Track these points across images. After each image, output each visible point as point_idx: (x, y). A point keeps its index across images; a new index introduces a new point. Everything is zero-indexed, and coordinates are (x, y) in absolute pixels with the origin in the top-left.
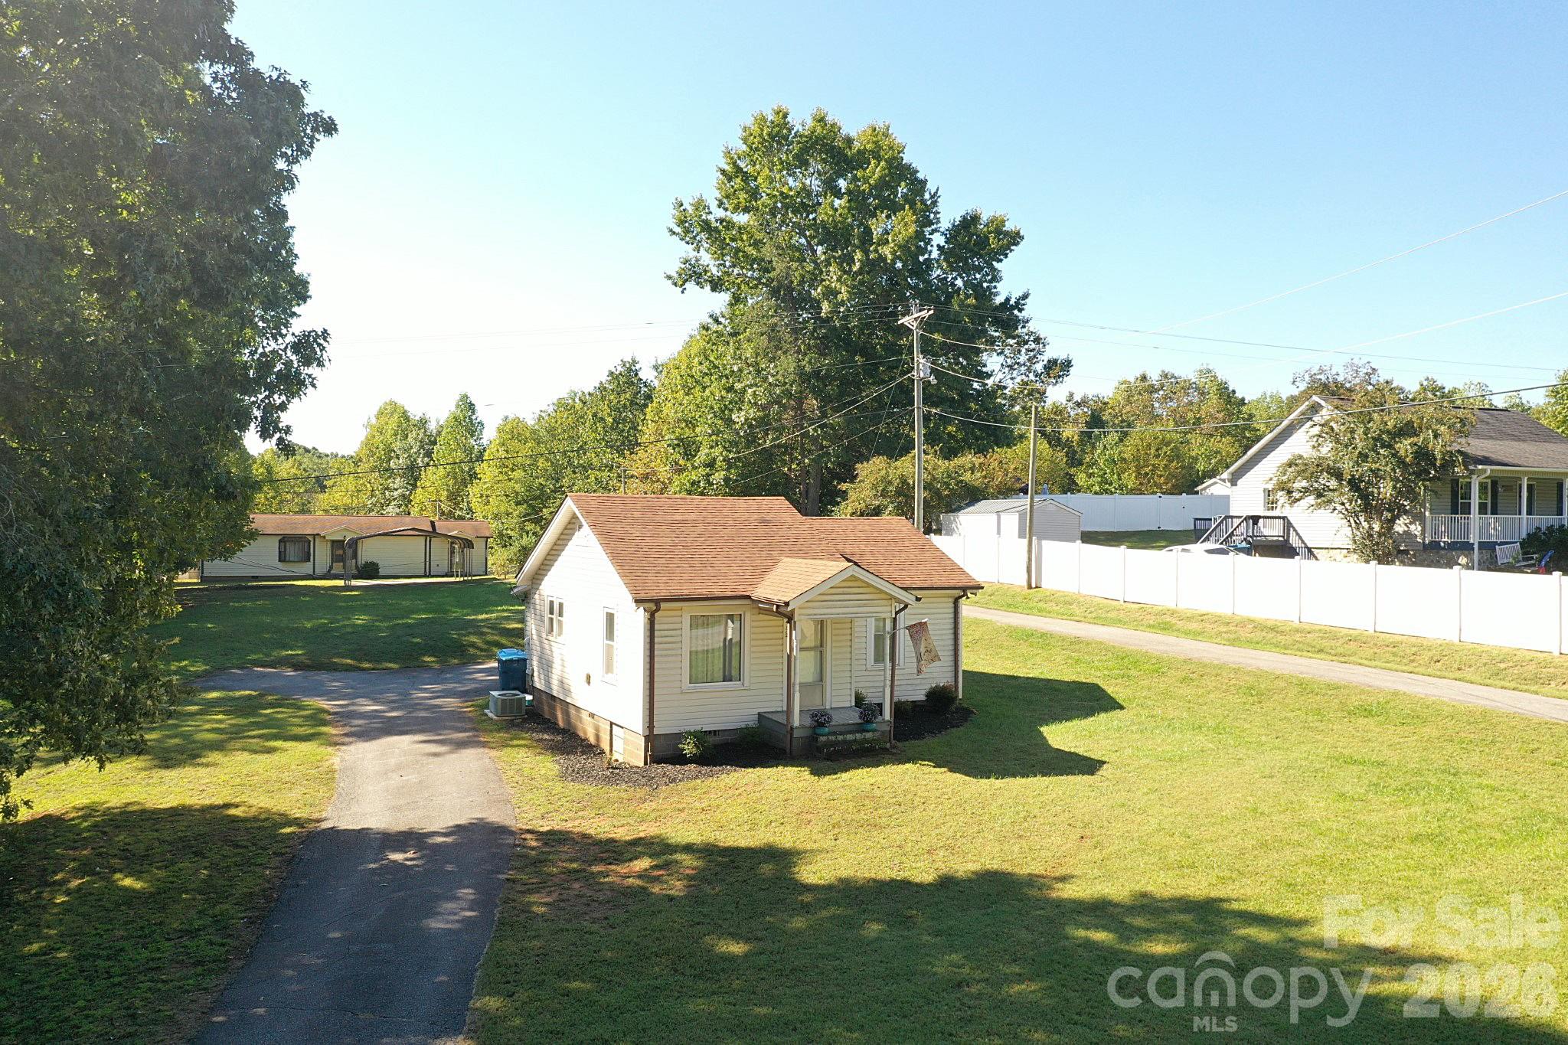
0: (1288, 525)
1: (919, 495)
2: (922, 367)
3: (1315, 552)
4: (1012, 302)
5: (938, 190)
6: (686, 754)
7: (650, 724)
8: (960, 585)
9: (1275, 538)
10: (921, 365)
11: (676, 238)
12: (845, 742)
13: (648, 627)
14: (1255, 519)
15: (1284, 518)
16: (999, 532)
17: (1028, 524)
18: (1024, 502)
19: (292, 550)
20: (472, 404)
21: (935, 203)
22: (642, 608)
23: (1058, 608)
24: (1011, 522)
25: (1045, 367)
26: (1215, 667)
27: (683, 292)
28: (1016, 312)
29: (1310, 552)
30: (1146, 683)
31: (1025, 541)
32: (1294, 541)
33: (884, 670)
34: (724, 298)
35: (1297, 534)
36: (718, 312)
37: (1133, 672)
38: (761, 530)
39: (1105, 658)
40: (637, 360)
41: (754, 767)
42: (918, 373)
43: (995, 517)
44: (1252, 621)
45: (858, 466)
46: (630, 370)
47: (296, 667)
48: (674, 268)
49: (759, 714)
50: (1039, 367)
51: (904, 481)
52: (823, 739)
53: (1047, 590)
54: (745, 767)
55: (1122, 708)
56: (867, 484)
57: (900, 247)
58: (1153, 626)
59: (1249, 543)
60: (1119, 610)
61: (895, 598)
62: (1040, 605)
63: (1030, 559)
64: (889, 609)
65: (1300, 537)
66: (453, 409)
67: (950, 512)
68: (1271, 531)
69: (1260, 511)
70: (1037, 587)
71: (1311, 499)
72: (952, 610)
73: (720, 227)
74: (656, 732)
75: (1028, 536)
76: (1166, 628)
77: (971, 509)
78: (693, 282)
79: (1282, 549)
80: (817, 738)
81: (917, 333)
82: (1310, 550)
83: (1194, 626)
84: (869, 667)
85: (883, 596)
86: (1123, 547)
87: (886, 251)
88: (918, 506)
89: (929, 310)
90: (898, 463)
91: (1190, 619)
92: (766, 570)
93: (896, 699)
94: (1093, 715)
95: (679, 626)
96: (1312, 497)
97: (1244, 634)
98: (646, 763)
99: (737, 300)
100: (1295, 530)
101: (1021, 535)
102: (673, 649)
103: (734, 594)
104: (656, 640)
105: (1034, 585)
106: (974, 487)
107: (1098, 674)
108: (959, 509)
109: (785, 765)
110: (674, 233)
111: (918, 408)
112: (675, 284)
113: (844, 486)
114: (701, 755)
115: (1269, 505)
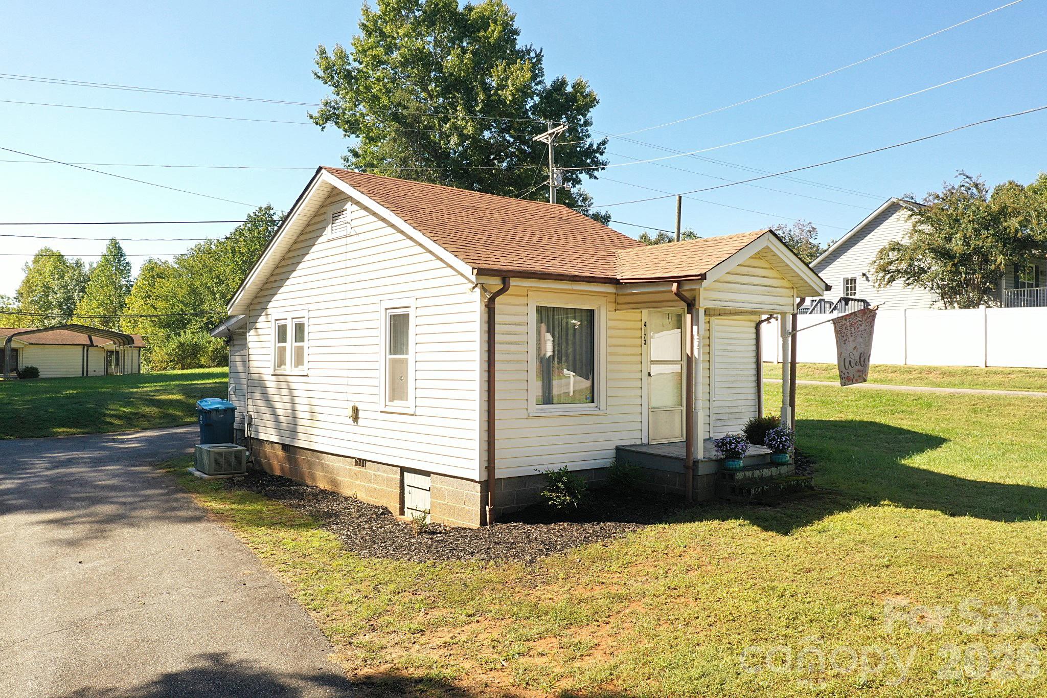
2: (556, 177)
5: (541, 50)
6: (554, 507)
7: (489, 464)
10: (555, 175)
13: (486, 317)
15: (863, 301)
20: (120, 248)
21: (539, 61)
27: (322, 130)
36: (355, 148)
40: (272, 206)
42: (553, 181)
46: (265, 213)
48: (316, 109)
49: (618, 449)
64: (791, 301)
66: (105, 251)
74: (499, 474)
78: (332, 122)
80: (731, 476)
81: (552, 146)
87: (506, 94)
98: (483, 522)
110: (319, 77)
112: (317, 123)
115: (849, 292)
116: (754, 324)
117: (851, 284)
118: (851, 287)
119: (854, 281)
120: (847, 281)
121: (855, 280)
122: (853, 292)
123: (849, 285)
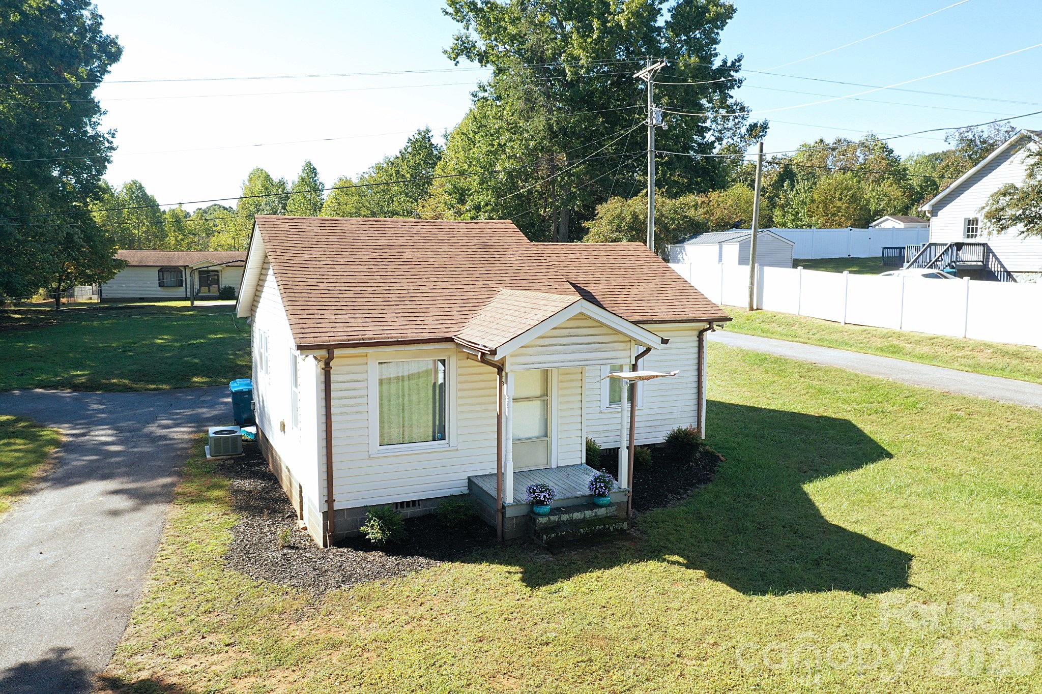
0: (987, 250)
1: (651, 229)
2: (654, 116)
3: (1015, 275)
4: (729, 64)
6: (369, 539)
7: (330, 500)
8: (705, 317)
9: (973, 263)
10: (654, 114)
11: (448, 18)
12: (571, 522)
13: (323, 378)
14: (960, 246)
15: (984, 245)
16: (720, 260)
17: (751, 252)
18: (746, 234)
19: (169, 278)
20: (314, 169)
22: (311, 357)
23: (781, 328)
24: (732, 250)
25: (748, 131)
26: (983, 404)
27: (456, 65)
28: (732, 73)
29: (1009, 275)
30: (906, 420)
31: (748, 268)
32: (993, 265)
33: (621, 412)
34: (491, 68)
35: (997, 259)
36: (486, 83)
37: (888, 407)
38: (480, 255)
39: (849, 388)
40: (430, 129)
41: (452, 561)
42: (652, 120)
43: (717, 247)
44: (989, 346)
45: (598, 207)
46: (424, 138)
47: (75, 387)
48: (449, 43)
49: (469, 478)
50: (743, 130)
51: (635, 217)
52: (543, 520)
53: (767, 311)
54: (442, 560)
55: (890, 456)
56: (604, 221)
57: (633, 14)
58: (882, 350)
59: (953, 267)
60: (841, 332)
61: (635, 340)
62: (764, 326)
63: (752, 284)
64: (627, 353)
65: (1000, 262)
66: (301, 173)
67: (677, 243)
68: (971, 256)
69: (961, 239)
70: (758, 309)
71: (1020, 226)
72: (696, 344)
73: (485, 9)
74: (337, 506)
75: (751, 263)
76: (895, 351)
77: (694, 240)
78: (464, 56)
79: (982, 273)
80: (535, 520)
81: (651, 83)
82: (1009, 273)
83: (925, 350)
84: (603, 409)
85: (621, 338)
86: (845, 273)
87: (622, 20)
88: (650, 237)
89: (662, 62)
90: (630, 202)
91: (918, 342)
92: (479, 304)
93: (636, 443)
94: (859, 466)
95: (364, 376)
96: (1022, 224)
97: (983, 358)
98: (325, 545)
99: (500, 71)
100: (994, 255)
101: (742, 261)
102: (356, 405)
103: (432, 336)
104: (333, 394)
105: (755, 307)
106: (698, 222)
107: (846, 407)
108: (683, 241)
109: (492, 562)
110: (447, 13)
111: (651, 151)
112: (450, 58)
113: (586, 224)
114: (388, 540)
115: (970, 233)
116: (696, 333)
117: (973, 224)
118: (973, 228)
119: (975, 221)
120: (969, 221)
121: (977, 221)
122: (974, 233)
123: (971, 226)
